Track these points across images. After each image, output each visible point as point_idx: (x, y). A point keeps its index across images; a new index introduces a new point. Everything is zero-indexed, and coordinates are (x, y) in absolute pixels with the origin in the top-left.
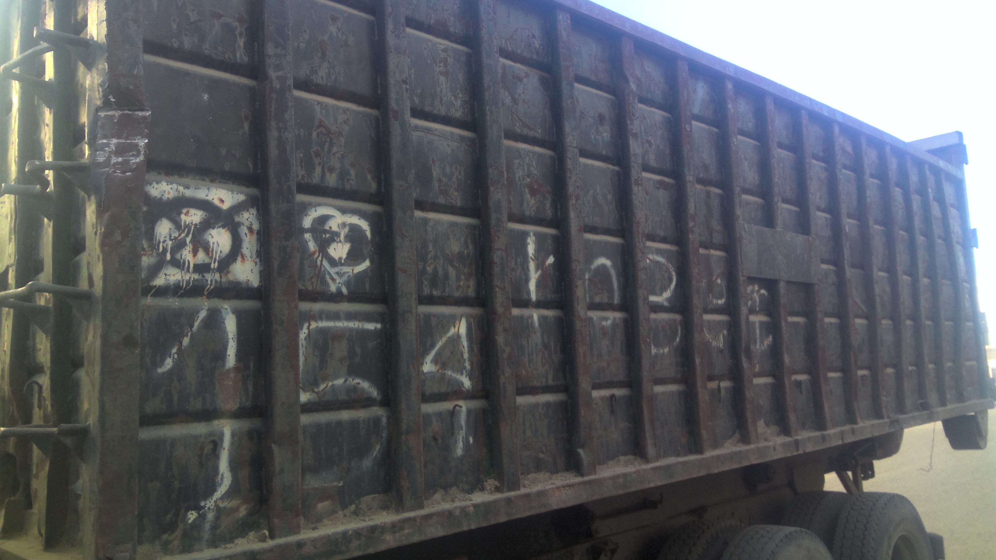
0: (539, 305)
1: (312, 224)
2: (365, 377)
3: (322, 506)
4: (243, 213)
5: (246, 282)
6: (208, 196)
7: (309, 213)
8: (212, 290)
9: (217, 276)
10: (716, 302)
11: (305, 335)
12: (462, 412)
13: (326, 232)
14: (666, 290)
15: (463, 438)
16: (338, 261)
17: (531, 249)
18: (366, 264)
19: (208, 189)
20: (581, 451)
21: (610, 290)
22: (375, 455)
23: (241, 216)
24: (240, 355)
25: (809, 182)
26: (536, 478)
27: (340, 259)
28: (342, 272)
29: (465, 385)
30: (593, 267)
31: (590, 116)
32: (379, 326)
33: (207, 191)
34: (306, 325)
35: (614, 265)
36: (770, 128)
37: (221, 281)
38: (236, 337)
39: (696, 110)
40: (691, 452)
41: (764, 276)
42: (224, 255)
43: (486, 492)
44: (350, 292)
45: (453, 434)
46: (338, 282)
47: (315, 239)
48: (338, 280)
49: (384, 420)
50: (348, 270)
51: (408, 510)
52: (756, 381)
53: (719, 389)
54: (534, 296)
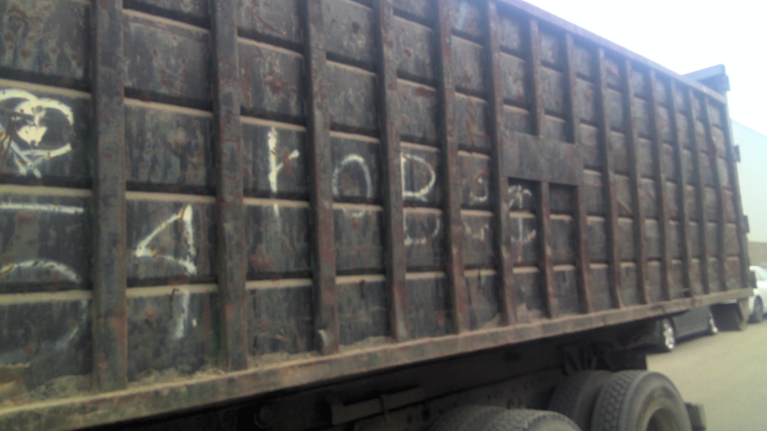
0: (280, 196)
2: (59, 259)
10: (477, 199)
12: (185, 296)
13: (16, 114)
14: (424, 187)
15: (184, 321)
16: (31, 144)
17: (272, 143)
18: (66, 149)
20: (322, 333)
21: (363, 184)
22: (71, 337)
25: (573, 97)
26: (272, 358)
27: (33, 142)
28: (35, 155)
29: (188, 270)
30: (343, 163)
31: (342, 24)
32: (80, 210)
35: (367, 162)
36: (534, 48)
40: (447, 332)
41: (525, 177)
43: (208, 373)
44: (44, 175)
45: (171, 317)
46: (29, 165)
48: (30, 163)
49: (84, 304)
50: (43, 154)
51: (106, 391)
52: (516, 271)
53: (479, 278)
54: (274, 187)
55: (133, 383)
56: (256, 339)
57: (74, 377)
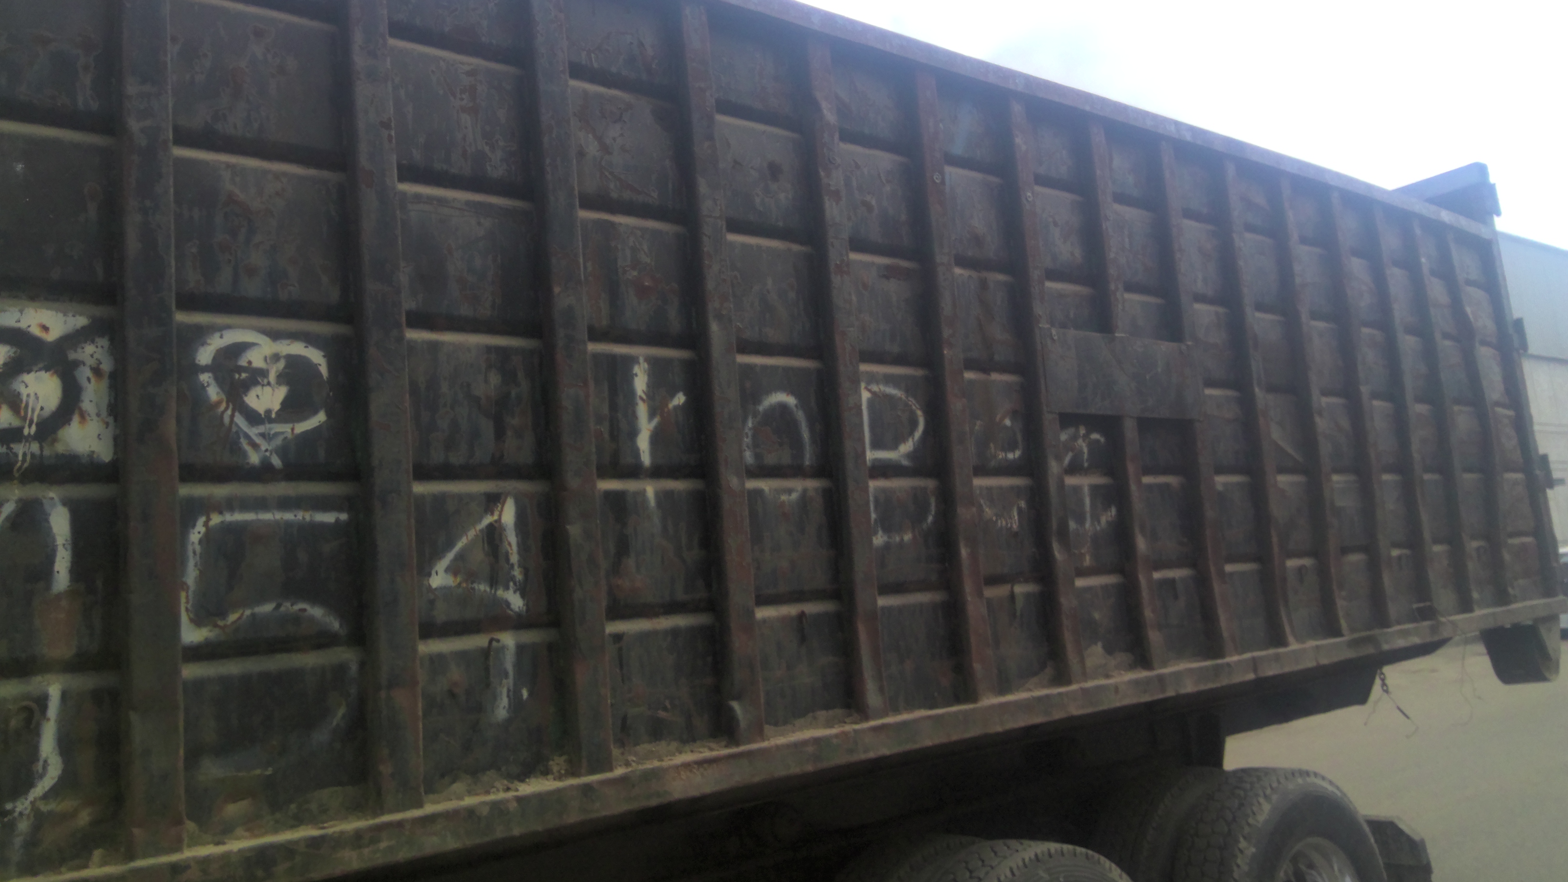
0: (657, 472)
1: (214, 359)
2: (314, 598)
3: (232, 809)
4: (83, 345)
5: (88, 456)
6: (19, 321)
7: (209, 341)
8: (26, 469)
9: (35, 447)
10: (1002, 456)
11: (199, 536)
12: (508, 649)
13: (241, 369)
14: (904, 440)
15: (509, 691)
16: (265, 415)
17: (640, 383)
18: (320, 418)
19: (21, 311)
20: (735, 705)
21: (796, 444)
22: (335, 723)
23: (79, 350)
24: (77, 571)
25: (1178, 255)
26: (652, 751)
27: (268, 412)
28: (272, 432)
29: (512, 606)
30: (761, 408)
31: (752, 168)
32: (344, 517)
33: (19, 314)
34: (201, 520)
35: (803, 403)
36: (1098, 172)
37: (42, 454)
38: (70, 542)
39: (958, 149)
40: (958, 699)
41: (1092, 410)
42: (47, 413)
43: (550, 777)
44: (286, 463)
45: (488, 685)
46: (263, 448)
47: (220, 382)
48: (264, 445)
49: (354, 668)
50: (284, 429)
51: (391, 812)
52: (1080, 583)
53: (1012, 597)
54: (646, 459)
55: (431, 796)
56: (624, 719)
57: (339, 789)
